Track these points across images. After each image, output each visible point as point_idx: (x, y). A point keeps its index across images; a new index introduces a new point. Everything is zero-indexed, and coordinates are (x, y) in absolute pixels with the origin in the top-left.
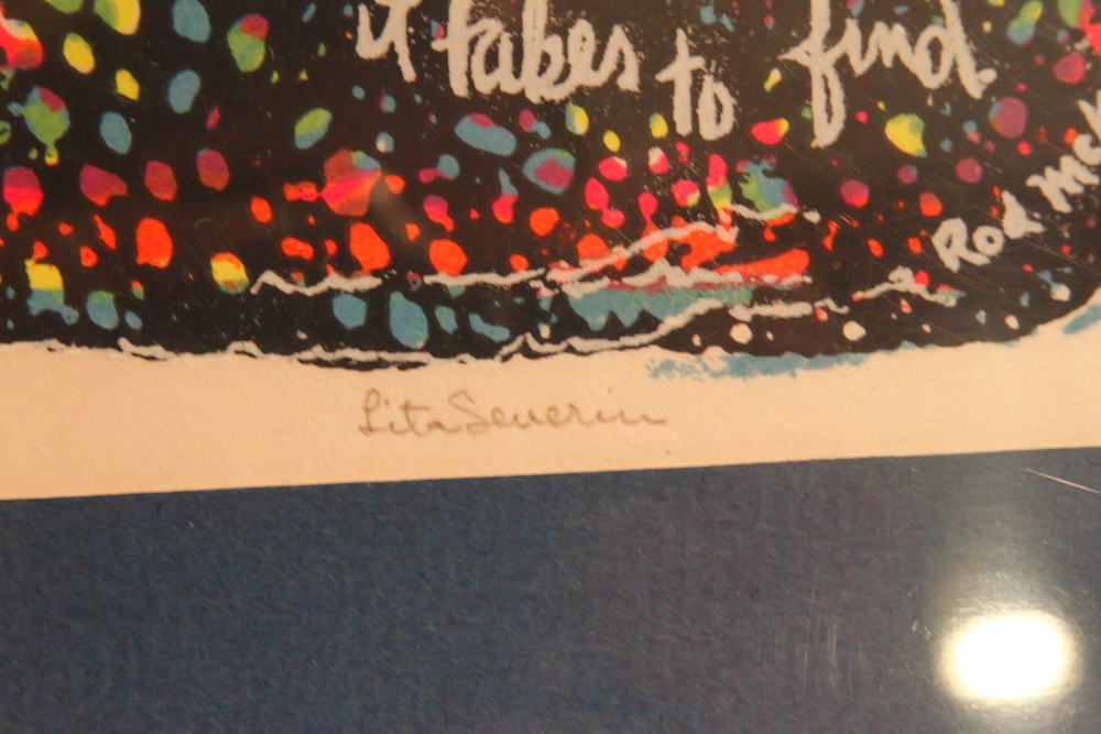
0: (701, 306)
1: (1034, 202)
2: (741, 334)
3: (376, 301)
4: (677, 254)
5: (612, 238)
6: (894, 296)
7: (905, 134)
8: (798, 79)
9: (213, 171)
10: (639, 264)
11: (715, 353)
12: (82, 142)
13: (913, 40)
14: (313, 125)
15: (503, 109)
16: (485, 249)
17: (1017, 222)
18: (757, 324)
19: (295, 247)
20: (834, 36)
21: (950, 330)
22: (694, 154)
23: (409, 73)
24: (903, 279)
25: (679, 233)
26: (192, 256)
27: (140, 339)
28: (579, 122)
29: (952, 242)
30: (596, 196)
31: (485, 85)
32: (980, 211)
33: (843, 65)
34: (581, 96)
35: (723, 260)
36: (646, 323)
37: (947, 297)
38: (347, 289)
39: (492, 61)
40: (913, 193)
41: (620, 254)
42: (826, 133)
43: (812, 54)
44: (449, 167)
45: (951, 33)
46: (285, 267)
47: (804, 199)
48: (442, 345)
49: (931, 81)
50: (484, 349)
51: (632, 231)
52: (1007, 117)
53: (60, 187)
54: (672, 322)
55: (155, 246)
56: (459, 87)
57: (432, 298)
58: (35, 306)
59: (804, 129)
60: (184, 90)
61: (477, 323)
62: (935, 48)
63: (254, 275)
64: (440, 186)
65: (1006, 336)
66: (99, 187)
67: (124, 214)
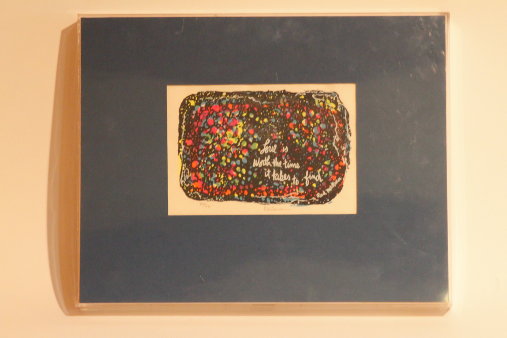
0: (295, 200)
1: (326, 192)
2: (299, 203)
3: (266, 199)
4: (293, 195)
5: (287, 194)
6: (312, 200)
7: (314, 185)
8: (305, 180)
9: (251, 186)
10: (289, 196)
11: (296, 204)
12: (240, 183)
13: (316, 176)
14: (260, 183)
15: (278, 182)
16: (276, 194)
17: (324, 194)
18: (300, 202)
19: (258, 193)
20: (308, 176)
21: (318, 203)
22: (295, 187)
23: (269, 178)
24: (314, 198)
25: (293, 193)
26: (249, 194)
27: (245, 201)
28: (285, 183)
29: (318, 195)
30: (286, 190)
31: (276, 179)
32: (321, 192)
33: (309, 179)
34: (285, 181)
35: (297, 196)
36: (290, 201)
37: (318, 200)
38: (263, 197)
39: (277, 177)
40: (315, 191)
41: (288, 195)
42: (307, 185)
43: (306, 178)
44: (273, 187)
45: (319, 176)
46: (258, 195)
47: (305, 190)
48: (271, 203)
49: (317, 180)
50: (275, 203)
51: (289, 193)
52: (324, 184)
53: (238, 187)
54: (292, 201)
55: (246, 193)
56: (274, 179)
57: (271, 198)
58: (235, 198)
59: (305, 184)
60: (249, 179)
61: (275, 201)
62: (318, 178)
63: (255, 195)
64: (272, 188)
65: (322, 203)
66: (241, 188)
67: (244, 190)
